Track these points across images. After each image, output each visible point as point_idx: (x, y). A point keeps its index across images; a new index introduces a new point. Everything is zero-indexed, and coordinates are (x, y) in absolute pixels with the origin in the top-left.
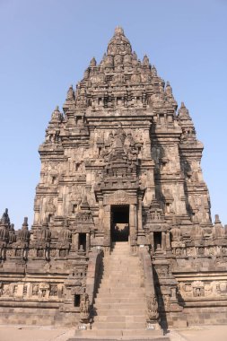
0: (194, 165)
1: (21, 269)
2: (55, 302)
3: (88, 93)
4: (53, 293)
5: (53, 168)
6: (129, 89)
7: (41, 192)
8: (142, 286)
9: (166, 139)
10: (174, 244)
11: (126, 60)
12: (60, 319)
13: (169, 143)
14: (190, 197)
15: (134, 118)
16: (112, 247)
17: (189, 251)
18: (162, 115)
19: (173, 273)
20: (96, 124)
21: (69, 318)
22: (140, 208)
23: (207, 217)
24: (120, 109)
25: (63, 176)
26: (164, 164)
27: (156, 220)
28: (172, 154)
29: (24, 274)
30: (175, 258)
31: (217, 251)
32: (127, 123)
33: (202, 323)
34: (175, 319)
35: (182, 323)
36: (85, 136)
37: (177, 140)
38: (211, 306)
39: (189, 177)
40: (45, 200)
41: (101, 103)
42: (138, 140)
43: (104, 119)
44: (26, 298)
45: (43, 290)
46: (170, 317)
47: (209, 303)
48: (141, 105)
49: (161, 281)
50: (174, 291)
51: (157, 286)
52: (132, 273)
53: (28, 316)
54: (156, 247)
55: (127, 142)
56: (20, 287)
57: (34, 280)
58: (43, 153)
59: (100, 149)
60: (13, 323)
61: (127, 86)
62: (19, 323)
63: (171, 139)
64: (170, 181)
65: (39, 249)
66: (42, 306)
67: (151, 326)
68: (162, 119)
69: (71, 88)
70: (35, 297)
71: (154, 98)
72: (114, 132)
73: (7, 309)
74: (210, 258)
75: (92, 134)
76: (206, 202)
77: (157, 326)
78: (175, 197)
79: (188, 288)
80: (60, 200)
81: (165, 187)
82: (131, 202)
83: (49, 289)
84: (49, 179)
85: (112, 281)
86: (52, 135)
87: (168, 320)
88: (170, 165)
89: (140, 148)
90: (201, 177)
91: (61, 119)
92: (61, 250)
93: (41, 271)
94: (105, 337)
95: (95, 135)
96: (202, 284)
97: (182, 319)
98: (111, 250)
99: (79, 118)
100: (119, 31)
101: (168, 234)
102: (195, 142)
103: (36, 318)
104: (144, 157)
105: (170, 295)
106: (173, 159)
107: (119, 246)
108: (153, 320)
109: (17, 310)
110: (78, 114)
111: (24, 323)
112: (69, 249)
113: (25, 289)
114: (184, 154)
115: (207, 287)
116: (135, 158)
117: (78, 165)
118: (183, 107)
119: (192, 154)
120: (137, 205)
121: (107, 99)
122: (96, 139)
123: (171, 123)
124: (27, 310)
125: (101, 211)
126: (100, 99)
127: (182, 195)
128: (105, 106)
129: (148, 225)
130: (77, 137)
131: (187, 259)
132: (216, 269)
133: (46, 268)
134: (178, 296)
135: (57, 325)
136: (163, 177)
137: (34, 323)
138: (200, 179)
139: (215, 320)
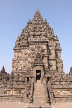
0: (59, 55)
1: (12, 87)
2: (21, 96)
3: (28, 32)
4: (20, 93)
5: (18, 54)
6: (41, 32)
7: (14, 61)
8: (45, 93)
9: (51, 47)
10: (53, 81)
11: (40, 23)
12: (23, 101)
13: (52, 49)
14: (57, 64)
15: (42, 42)
16: (36, 81)
17: (57, 82)
18: (50, 40)
19: (52, 89)
20: (31, 43)
21: (25, 100)
22: (44, 71)
23: (62, 70)
24: (38, 39)
25: (21, 57)
26: (50, 55)
27: (48, 74)
28: (53, 52)
29: (13, 88)
30: (53, 85)
31: (64, 83)
32: (40, 43)
33: (59, 102)
34: (53, 101)
35: (54, 102)
36: (28, 46)
37: (54, 48)
38: (62, 97)
39: (57, 58)
40: (15, 64)
41: (33, 37)
42: (43, 48)
43: (34, 42)
44: (13, 95)
45: (18, 93)
46: (51, 100)
47: (61, 97)
48: (44, 38)
49: (49, 91)
50: (52, 94)
51: (48, 92)
52: (42, 89)
53: (14, 99)
54: (48, 82)
55: (40, 49)
56: (12, 92)
57: (15, 90)
58: (15, 50)
59: (32, 51)
60: (10, 101)
61: (40, 32)
62: (12, 101)
63: (53, 47)
64: (52, 60)
65: (16, 81)
66: (17, 97)
67: (47, 104)
68: (50, 41)
69: (23, 29)
70: (16, 95)
71: (48, 34)
72: (36, 46)
73: (8, 98)
74: (62, 84)
75: (30, 46)
76: (62, 66)
77: (48, 104)
78: (53, 65)
79: (56, 93)
80: (20, 65)
81: (51, 62)
82: (42, 69)
83: (20, 92)
84: (17, 57)
85: (37, 92)
86: (17, 44)
87: (51, 101)
88: (52, 55)
89: (44, 51)
90: (61, 58)
91: (20, 39)
92: (22, 82)
93: (17, 88)
94: (36, 107)
95: (31, 46)
96: (60, 92)
97: (54, 101)
98: (36, 82)
99: (26, 40)
100: (38, 11)
101: (51, 78)
102: (60, 48)
103: (16, 100)
104: (45, 54)
105: (51, 95)
106: (53, 53)
107: (38, 81)
108: (48, 103)
109: (11, 98)
110: (26, 39)
111: (13, 101)
112: (25, 82)
113: (13, 92)
114: (56, 51)
115: (61, 92)
116: (42, 54)
117: (25, 54)
118: (56, 37)
119: (59, 51)
120: (43, 70)
121: (34, 35)
122: (31, 48)
123: (53, 43)
124: (14, 98)
125: (33, 71)
126: (32, 35)
127: (55, 64)
128: (34, 38)
129: (46, 76)
130: (25, 46)
131: (56, 85)
132: (64, 88)
133: (19, 87)
134: (54, 95)
135: (22, 102)
136: (50, 59)
137: (16, 101)
138: (61, 59)
139: (62, 101)
